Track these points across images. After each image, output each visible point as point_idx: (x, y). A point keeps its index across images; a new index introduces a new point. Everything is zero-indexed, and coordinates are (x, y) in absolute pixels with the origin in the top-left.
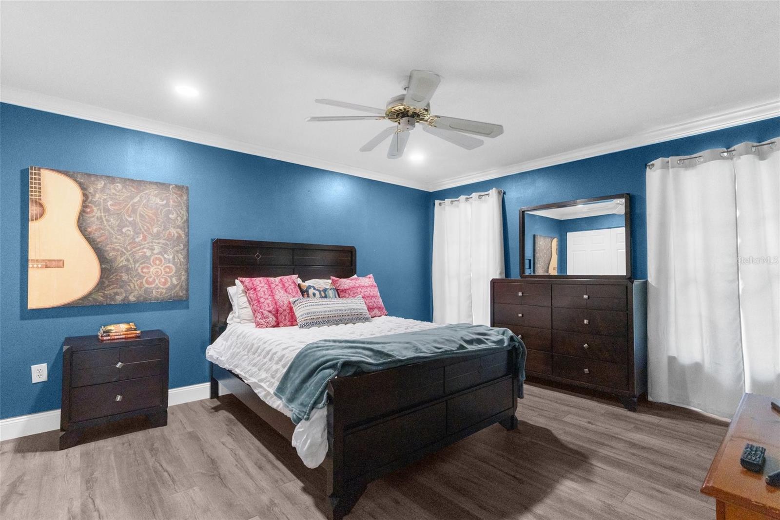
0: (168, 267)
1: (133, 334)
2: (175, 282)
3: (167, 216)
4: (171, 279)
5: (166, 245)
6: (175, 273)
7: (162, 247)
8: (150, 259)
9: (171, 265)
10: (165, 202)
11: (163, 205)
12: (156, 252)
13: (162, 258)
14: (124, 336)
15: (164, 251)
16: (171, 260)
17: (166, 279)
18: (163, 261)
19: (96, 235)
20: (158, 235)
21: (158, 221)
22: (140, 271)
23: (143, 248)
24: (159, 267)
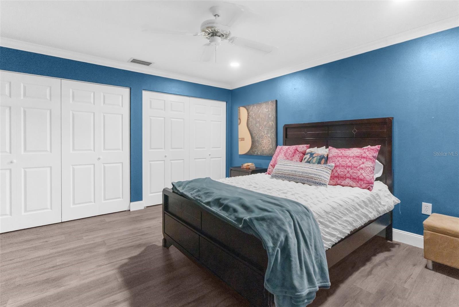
0: (269, 140)
1: (248, 167)
2: (271, 147)
3: (268, 117)
4: (270, 146)
5: (268, 130)
6: (271, 143)
7: (267, 131)
8: (263, 137)
9: (270, 139)
10: (268, 110)
11: (267, 112)
12: (265, 133)
13: (267, 136)
14: (246, 168)
15: (267, 133)
16: (270, 137)
17: (268, 146)
18: (267, 137)
19: (250, 128)
20: (265, 126)
21: (266, 119)
22: (261, 141)
23: (262, 132)
24: (266, 140)
